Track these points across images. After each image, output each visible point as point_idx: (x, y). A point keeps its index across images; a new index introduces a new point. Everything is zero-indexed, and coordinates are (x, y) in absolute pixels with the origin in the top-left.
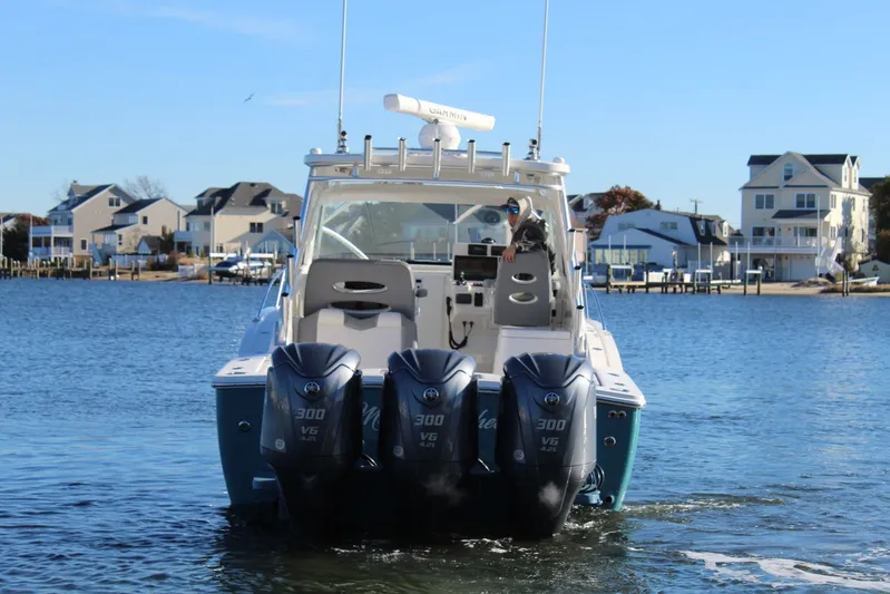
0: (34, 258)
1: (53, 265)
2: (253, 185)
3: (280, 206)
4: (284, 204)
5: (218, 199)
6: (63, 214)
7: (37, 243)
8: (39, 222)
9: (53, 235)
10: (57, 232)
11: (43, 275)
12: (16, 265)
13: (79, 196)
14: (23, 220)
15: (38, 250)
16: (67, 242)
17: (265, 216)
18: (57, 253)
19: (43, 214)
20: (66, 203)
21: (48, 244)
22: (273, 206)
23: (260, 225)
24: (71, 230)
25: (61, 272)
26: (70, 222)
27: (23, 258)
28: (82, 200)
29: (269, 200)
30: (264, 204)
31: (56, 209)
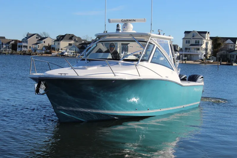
0: (18, 50)
1: (23, 52)
2: (69, 35)
3: (76, 40)
4: (77, 39)
5: (61, 38)
6: (25, 40)
7: (19, 46)
8: (20, 42)
9: (23, 45)
10: (24, 44)
11: (21, 54)
12: (14, 52)
13: (29, 36)
14: (16, 41)
15: (19, 48)
16: (26, 47)
17: (72, 42)
18: (23, 49)
19: (21, 40)
20: (26, 37)
21: (22, 47)
22: (74, 40)
23: (71, 44)
24: (27, 44)
25: (25, 54)
26: (27, 42)
27: (16, 50)
28: (30, 37)
29: (73, 38)
30: (72, 39)
31: (24, 39)
